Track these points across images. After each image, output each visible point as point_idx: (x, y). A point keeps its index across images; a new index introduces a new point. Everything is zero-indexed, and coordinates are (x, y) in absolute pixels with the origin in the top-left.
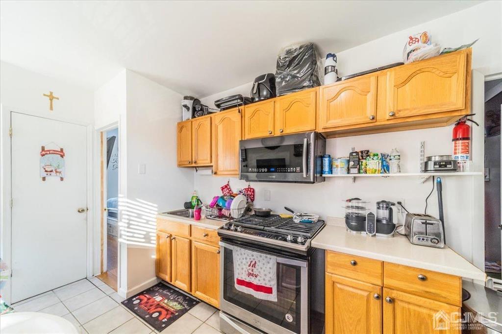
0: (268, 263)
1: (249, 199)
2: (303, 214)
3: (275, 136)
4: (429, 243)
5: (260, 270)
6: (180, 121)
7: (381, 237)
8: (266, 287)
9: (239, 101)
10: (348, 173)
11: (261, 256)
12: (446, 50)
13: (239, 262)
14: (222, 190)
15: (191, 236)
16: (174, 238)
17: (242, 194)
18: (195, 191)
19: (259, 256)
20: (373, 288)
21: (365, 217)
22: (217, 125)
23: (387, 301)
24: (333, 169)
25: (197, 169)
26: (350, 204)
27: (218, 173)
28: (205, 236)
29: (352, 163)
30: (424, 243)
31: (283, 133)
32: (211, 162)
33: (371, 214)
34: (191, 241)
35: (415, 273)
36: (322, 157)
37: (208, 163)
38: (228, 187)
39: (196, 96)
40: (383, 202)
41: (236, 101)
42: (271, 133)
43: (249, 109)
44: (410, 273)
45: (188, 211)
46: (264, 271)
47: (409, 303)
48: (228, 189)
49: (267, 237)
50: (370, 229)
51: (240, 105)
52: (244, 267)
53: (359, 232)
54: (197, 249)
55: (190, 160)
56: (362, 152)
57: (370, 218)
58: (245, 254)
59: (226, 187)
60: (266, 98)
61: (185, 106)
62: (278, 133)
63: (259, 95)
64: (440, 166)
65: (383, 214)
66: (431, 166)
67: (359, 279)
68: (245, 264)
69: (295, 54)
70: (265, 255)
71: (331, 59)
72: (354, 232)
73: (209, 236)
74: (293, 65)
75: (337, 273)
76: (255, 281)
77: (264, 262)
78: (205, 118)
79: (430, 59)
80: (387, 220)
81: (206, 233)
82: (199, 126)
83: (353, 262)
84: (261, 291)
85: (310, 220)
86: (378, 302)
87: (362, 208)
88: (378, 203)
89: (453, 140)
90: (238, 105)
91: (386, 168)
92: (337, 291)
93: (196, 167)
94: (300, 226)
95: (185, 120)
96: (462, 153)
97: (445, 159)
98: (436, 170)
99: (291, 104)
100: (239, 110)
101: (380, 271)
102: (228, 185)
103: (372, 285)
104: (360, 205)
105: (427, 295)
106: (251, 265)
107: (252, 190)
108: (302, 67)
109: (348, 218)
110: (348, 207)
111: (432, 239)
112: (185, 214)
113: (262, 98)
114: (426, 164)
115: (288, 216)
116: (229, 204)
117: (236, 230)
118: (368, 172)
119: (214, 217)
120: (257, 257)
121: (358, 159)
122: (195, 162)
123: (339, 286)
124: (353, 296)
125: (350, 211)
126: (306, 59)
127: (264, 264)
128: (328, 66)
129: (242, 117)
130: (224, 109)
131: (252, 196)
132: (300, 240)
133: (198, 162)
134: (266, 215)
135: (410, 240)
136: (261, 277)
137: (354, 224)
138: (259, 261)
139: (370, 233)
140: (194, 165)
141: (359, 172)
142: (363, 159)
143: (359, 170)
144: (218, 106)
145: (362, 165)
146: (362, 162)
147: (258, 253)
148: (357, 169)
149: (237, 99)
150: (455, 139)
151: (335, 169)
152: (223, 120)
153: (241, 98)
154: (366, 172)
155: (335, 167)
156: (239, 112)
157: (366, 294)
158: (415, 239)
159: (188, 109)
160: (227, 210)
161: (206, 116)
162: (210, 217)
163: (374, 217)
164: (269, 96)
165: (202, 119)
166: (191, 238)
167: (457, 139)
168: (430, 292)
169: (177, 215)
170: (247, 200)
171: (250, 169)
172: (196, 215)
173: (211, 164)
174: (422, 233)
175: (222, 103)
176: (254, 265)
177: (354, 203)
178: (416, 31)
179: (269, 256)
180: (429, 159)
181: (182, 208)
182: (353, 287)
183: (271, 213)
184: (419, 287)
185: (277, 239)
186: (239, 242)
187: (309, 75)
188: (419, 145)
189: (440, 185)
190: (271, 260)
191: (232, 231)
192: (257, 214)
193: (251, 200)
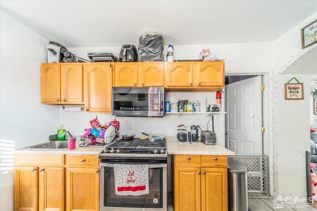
0: (143, 170)
1: (116, 129)
2: (154, 136)
3: (138, 87)
4: (212, 143)
5: (137, 176)
6: (44, 62)
7: (194, 143)
8: (142, 186)
9: (110, 58)
10: (178, 112)
11: (138, 167)
12: (217, 60)
13: (120, 175)
14: (91, 123)
15: (65, 164)
16: (44, 170)
17: (111, 125)
18: (62, 125)
19: (136, 167)
20: (197, 169)
21: (186, 135)
22: (89, 72)
23: (203, 174)
24: (171, 109)
25: (64, 106)
26: (180, 128)
27: (90, 110)
28: (83, 161)
29: (180, 106)
30: (210, 143)
31: (144, 85)
32: (83, 101)
33: (189, 132)
34: (65, 169)
35: (213, 157)
36: (166, 103)
37: (80, 102)
38: (97, 121)
39: (63, 45)
40: (194, 126)
41: (108, 58)
42: (136, 85)
43: (118, 66)
44: (212, 158)
45: (54, 143)
46: (140, 176)
47: (211, 172)
48: (97, 122)
49: (140, 153)
50: (189, 140)
51: (111, 61)
52: (124, 177)
53: (184, 142)
54: (72, 174)
55: (59, 99)
56: (185, 101)
57: (189, 135)
58: (125, 168)
59: (95, 122)
60: (130, 61)
61: (51, 50)
62: (140, 85)
63: (126, 58)
64: (214, 109)
65: (194, 132)
66: (211, 109)
67: (191, 166)
68: (125, 175)
69: (152, 38)
70: (140, 165)
71: (171, 48)
72: (181, 143)
73: (87, 161)
74: (150, 45)
75: (180, 166)
76: (133, 185)
77: (140, 170)
78: (77, 65)
79: (212, 61)
80: (195, 135)
81: (84, 159)
82: (70, 70)
83: (189, 158)
84: (138, 190)
85: (160, 139)
86: (200, 175)
87: (184, 130)
88: (192, 127)
89: (216, 98)
90: (110, 60)
91: (194, 110)
92: (181, 175)
93: (63, 105)
94: (155, 143)
95: (51, 62)
96: (219, 104)
97: (215, 106)
98: (213, 111)
99: (149, 68)
100: (111, 65)
101: (200, 160)
102: (96, 119)
103: (197, 168)
104: (183, 128)
105: (217, 167)
106: (130, 175)
107: (117, 123)
108: (156, 48)
109: (178, 136)
110: (179, 130)
111: (213, 141)
112: (52, 146)
113: (128, 60)
114: (209, 108)
115: (145, 138)
116: (103, 134)
117: (115, 152)
118: (187, 111)
119: (87, 145)
120: (135, 168)
121: (183, 104)
122: (65, 101)
123: (182, 173)
124: (188, 176)
125: (180, 132)
126: (158, 44)
127: (140, 172)
128: (170, 52)
129: (112, 70)
130: (95, 61)
131: (118, 127)
132: (162, 151)
133: (68, 100)
134: (131, 139)
135: (205, 143)
136: (138, 181)
137: (181, 138)
138: (137, 170)
139: (190, 142)
140: (63, 102)
141: (184, 112)
142: (185, 104)
143: (184, 110)
144: (91, 58)
145: (185, 107)
146: (185, 106)
147: (135, 165)
148: (183, 110)
149: (109, 56)
150: (217, 98)
151: (172, 109)
152: (95, 69)
153: (113, 57)
154: (186, 111)
155: (172, 108)
156: (111, 66)
157: (194, 173)
158: (207, 142)
159: (55, 53)
160: (101, 138)
161: (76, 63)
162: (83, 146)
163: (191, 134)
164: (133, 60)
165: (73, 65)
166: (65, 166)
167: (218, 98)
168: (218, 165)
169: (41, 147)
170: (115, 130)
171: (121, 108)
172: (70, 145)
173: (83, 103)
174: (209, 139)
175: (94, 57)
176: (133, 174)
177: (182, 128)
178: (206, 47)
179: (143, 165)
180: (210, 106)
181: (47, 141)
182: (188, 172)
183: (134, 137)
184: (214, 164)
185: (147, 153)
186: (117, 161)
187: (160, 54)
188: (205, 100)
189: (213, 117)
190: (145, 168)
191: (112, 153)
192: (125, 139)
193: (117, 129)
